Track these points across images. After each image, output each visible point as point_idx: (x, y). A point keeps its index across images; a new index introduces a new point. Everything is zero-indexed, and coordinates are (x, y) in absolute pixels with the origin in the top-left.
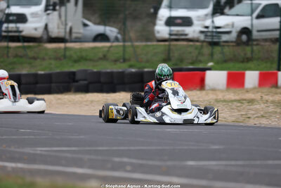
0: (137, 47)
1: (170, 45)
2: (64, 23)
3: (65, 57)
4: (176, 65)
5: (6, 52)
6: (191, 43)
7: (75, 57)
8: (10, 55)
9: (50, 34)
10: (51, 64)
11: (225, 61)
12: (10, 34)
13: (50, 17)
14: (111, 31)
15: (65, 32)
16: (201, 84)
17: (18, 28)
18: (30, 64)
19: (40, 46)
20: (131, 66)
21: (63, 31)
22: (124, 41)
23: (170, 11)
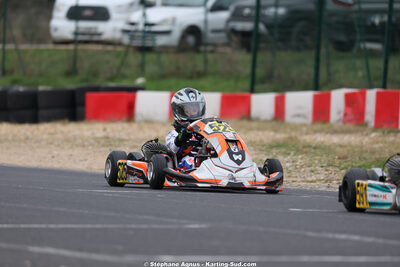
0: (25, 52)
1: (76, 50)
6: (110, 48)
11: (163, 76)
16: (129, 112)
20: (15, 82)
22: (4, 41)
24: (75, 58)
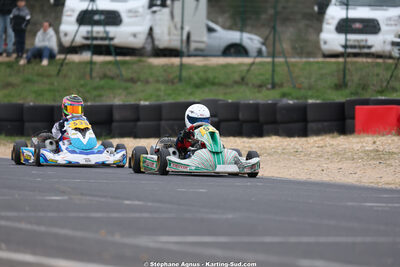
0: (295, 65)
2: (179, 26)
3: (180, 79)
4: (356, 94)
5: (88, 70)
6: (380, 61)
7: (196, 79)
8: (94, 74)
9: (157, 43)
10: (159, 90)
12: (95, 42)
13: (157, 16)
14: (252, 40)
15: (182, 41)
16: (399, 125)
17: (107, 33)
18: (126, 89)
19: (140, 61)
20: (284, 95)
21: (179, 38)
23: (347, 9)
24: (344, 71)
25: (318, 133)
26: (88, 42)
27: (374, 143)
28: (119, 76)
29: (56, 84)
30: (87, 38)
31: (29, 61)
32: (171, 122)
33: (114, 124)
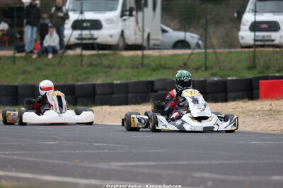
0: (219, 53)
1: (255, 51)
2: (141, 29)
3: (142, 65)
5: (79, 60)
6: (278, 49)
7: (153, 65)
8: (84, 63)
9: (127, 41)
10: (128, 73)
12: (84, 42)
13: (127, 22)
14: (192, 37)
15: (143, 39)
17: (92, 35)
18: (105, 73)
19: (115, 54)
20: (213, 75)
21: (141, 37)
22: (206, 47)
23: (255, 15)
24: (254, 57)
25: (234, 99)
26: (79, 42)
27: (271, 105)
28: (100, 64)
29: (57, 70)
30: (78, 39)
31: (39, 56)
32: (135, 95)
33: (97, 97)
